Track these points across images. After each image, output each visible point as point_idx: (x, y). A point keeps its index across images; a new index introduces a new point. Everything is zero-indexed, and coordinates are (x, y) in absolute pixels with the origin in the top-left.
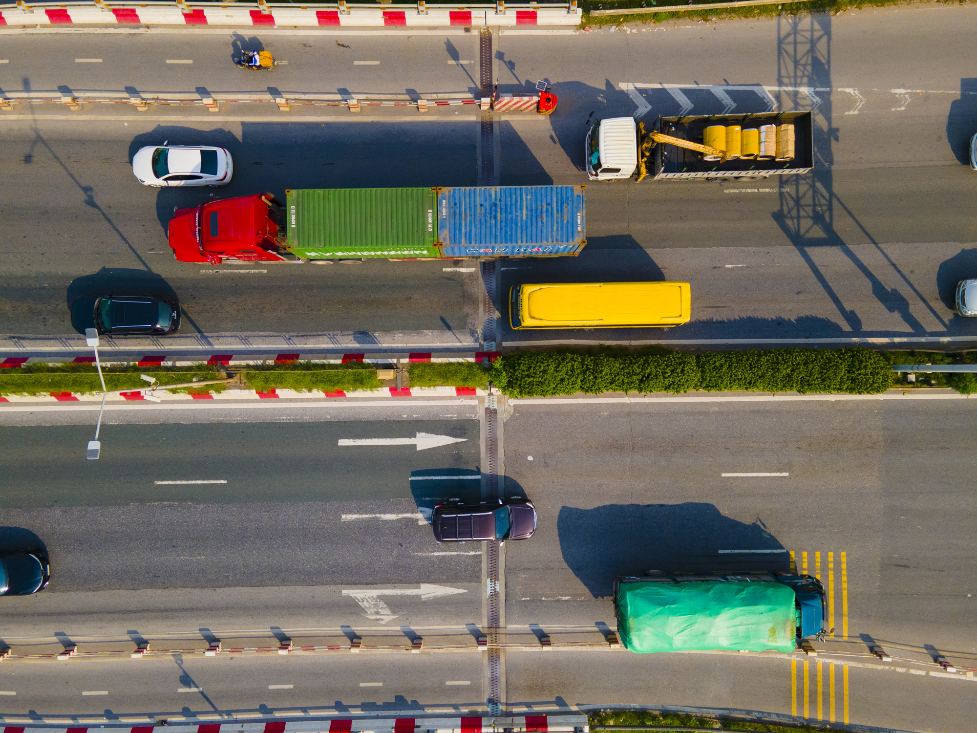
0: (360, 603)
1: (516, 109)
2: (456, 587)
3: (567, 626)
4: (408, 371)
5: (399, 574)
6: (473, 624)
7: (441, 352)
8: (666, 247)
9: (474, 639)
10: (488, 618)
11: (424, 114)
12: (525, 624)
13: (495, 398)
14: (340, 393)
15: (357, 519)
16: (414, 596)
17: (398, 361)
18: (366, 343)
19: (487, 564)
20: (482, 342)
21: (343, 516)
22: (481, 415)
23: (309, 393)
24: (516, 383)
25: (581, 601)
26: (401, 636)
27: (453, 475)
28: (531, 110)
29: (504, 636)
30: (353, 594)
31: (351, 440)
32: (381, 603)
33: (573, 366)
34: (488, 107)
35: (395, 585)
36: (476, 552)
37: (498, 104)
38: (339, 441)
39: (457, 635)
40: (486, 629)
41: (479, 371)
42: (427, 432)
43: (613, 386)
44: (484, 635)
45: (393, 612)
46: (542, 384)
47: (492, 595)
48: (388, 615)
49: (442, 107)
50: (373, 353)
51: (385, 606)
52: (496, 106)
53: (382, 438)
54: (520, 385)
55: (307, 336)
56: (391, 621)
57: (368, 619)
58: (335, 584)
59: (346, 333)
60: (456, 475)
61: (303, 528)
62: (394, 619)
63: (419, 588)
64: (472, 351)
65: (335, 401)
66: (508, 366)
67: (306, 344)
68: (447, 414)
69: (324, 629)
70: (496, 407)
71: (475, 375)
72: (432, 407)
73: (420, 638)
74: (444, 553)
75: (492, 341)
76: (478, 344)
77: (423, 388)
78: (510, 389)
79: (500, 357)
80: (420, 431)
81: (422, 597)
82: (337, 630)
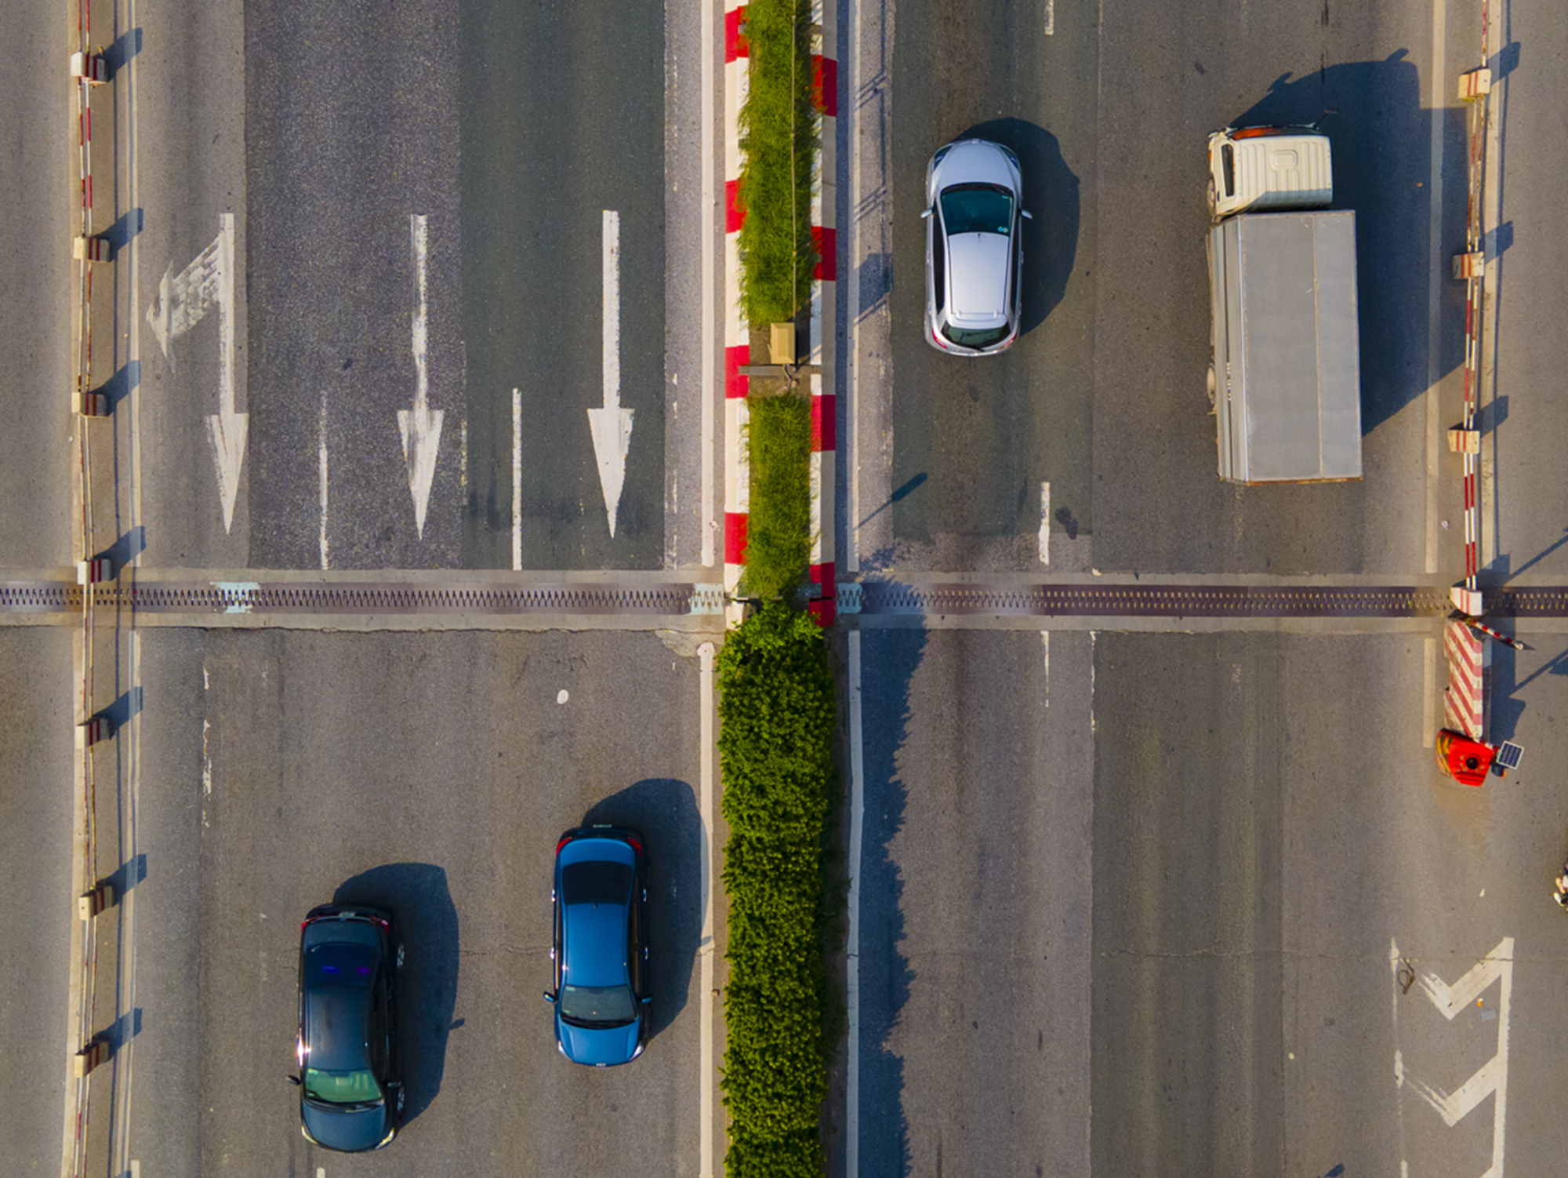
0: (199, 259)
1: (1452, 676)
2: (237, 504)
3: (137, 785)
4: (789, 393)
5: (274, 358)
6: (143, 546)
7: (838, 474)
8: (1094, 1049)
9: (105, 547)
10: (158, 583)
11: (1444, 443)
12: (142, 679)
13: (717, 610)
14: (734, 221)
15: (416, 256)
16: (215, 395)
17: (815, 369)
18: (861, 284)
19: (297, 584)
20: (859, 580)
21: (422, 220)
22: (676, 573)
23: (736, 143)
24: (754, 671)
25: (199, 819)
26: (115, 362)
27: (523, 501)
28: (1447, 715)
29: (112, 622)
30: (225, 240)
31: (616, 243)
32: (200, 312)
33: (797, 818)
34: (1459, 607)
35: (245, 348)
36: (327, 556)
37: (1466, 633)
38: (615, 214)
39: (117, 505)
40: (129, 579)
41: (787, 575)
42: (634, 437)
43: (743, 921)
44: (115, 573)
45: (175, 343)
46: (752, 741)
47: (216, 593)
48: (168, 330)
49: (1459, 487)
50: (838, 302)
51: (193, 323)
52: (1462, 628)
53: (621, 321)
54: (751, 683)
55: (883, 135)
56: (154, 336)
57: (160, 279)
58: (250, 197)
59: (889, 234)
60: (523, 509)
61: (393, 117)
62: (159, 343)
63: (237, 410)
64: (837, 553)
65: (716, 204)
66: (800, 652)
67: (862, 132)
68: (678, 487)
69: (135, 165)
70: (694, 611)
71: (776, 565)
72: (698, 447)
73: (110, 409)
74: (324, 474)
75: (863, 604)
76: (856, 569)
77: (746, 431)
78: (739, 656)
79: (820, 634)
80: (637, 419)
81: (215, 418)
82: (133, 198)
